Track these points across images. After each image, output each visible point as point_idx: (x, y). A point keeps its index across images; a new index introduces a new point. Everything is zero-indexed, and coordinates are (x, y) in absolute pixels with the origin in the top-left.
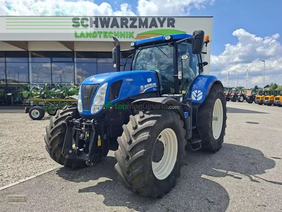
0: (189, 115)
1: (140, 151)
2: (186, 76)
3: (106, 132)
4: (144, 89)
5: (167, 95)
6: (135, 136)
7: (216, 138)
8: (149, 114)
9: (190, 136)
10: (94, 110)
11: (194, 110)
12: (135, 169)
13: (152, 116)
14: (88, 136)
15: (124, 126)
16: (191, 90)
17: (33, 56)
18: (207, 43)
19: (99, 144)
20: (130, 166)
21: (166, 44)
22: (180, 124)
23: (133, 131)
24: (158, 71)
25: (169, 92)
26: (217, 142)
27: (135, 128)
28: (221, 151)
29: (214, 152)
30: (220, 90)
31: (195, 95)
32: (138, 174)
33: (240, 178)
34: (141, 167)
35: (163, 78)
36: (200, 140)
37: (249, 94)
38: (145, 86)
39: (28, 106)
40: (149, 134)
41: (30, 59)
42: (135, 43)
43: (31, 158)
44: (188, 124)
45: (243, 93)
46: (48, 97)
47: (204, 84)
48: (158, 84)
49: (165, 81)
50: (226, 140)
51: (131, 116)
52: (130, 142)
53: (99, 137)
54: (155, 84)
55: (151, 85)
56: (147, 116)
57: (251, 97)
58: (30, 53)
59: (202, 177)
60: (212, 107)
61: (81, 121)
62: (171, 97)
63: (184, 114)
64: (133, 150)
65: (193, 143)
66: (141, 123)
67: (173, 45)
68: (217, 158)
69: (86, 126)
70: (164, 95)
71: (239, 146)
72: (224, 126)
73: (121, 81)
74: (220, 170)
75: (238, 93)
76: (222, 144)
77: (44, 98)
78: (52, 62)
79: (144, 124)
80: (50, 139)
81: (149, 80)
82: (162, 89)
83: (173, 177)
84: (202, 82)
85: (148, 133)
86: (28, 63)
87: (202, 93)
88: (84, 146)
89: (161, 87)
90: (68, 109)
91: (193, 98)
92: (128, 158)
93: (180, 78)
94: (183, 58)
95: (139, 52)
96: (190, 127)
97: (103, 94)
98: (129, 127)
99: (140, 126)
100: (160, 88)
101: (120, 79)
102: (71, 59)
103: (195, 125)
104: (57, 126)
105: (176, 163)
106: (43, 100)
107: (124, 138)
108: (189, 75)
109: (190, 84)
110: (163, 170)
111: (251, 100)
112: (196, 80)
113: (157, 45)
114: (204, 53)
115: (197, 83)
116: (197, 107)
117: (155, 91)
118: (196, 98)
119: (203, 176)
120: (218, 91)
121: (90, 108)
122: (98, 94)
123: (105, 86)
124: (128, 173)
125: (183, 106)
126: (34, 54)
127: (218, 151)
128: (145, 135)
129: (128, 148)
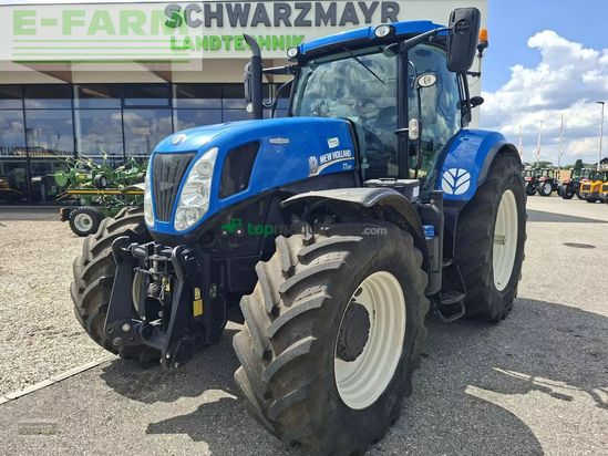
0: (437, 233)
1: (298, 338)
2: (428, 133)
3: (215, 279)
4: (319, 164)
5: (378, 181)
6: (289, 295)
7: (500, 288)
8: (328, 234)
9: (438, 287)
10: (184, 221)
11: (449, 218)
12: (287, 389)
13: (335, 239)
14: (168, 289)
15: (260, 266)
16: (440, 168)
17: (83, 96)
18: (481, 48)
19: (198, 309)
20: (273, 379)
21: (376, 48)
22: (414, 258)
23: (284, 280)
24: (355, 119)
25: (383, 174)
26: (501, 296)
27: (290, 273)
28: (512, 319)
29: (494, 322)
30: (513, 169)
31: (452, 182)
32: (295, 405)
33: (568, 399)
34: (302, 384)
35: (370, 137)
36: (463, 296)
37: (564, 178)
38: (323, 159)
39: (67, 204)
40: (328, 291)
41: (77, 102)
42: (298, 49)
43: (50, 332)
44: (432, 257)
45: (551, 176)
46: (110, 186)
47: (475, 152)
48: (356, 153)
49: (375, 146)
50: (523, 291)
51: (280, 240)
52: (275, 312)
53: (197, 292)
54: (347, 153)
55: (337, 155)
56: (321, 240)
57: (570, 185)
58: (76, 88)
59: (467, 391)
60: (492, 212)
61: (151, 250)
62: (388, 186)
63: (422, 230)
64: (282, 335)
65: (444, 302)
66: (306, 259)
67: (395, 50)
68: (501, 338)
69: (161, 263)
70: (372, 181)
71: (554, 306)
72: (520, 257)
73: (256, 144)
74: (512, 373)
75: (539, 177)
76: (514, 301)
77: (100, 187)
78: (124, 108)
79: (314, 263)
80: (81, 291)
81: (333, 143)
82: (365, 166)
83: (393, 398)
84: (467, 149)
85: (324, 287)
86: (73, 109)
87: (468, 176)
88: (160, 314)
89: (365, 160)
90: (127, 216)
91: (446, 189)
92: (267, 355)
93: (412, 136)
94: (421, 82)
95: (310, 74)
96: (438, 262)
97: (206, 177)
98: (271, 271)
99: (301, 269)
100: (361, 162)
101: (253, 139)
102: (164, 102)
103: (451, 257)
104: (97, 259)
105: (401, 361)
106: (98, 192)
107: (259, 301)
108: (435, 130)
109: (438, 153)
110: (366, 382)
111: (570, 191)
112: (453, 142)
113: (354, 53)
114: (474, 74)
115: (455, 152)
116: (455, 211)
117: (348, 172)
118: (454, 188)
119: (471, 390)
120: (508, 172)
121: (172, 217)
122: (192, 177)
123: (210, 156)
124: (269, 396)
125: (419, 209)
126: (86, 90)
127: (503, 318)
128: (316, 295)
129: (269, 328)
